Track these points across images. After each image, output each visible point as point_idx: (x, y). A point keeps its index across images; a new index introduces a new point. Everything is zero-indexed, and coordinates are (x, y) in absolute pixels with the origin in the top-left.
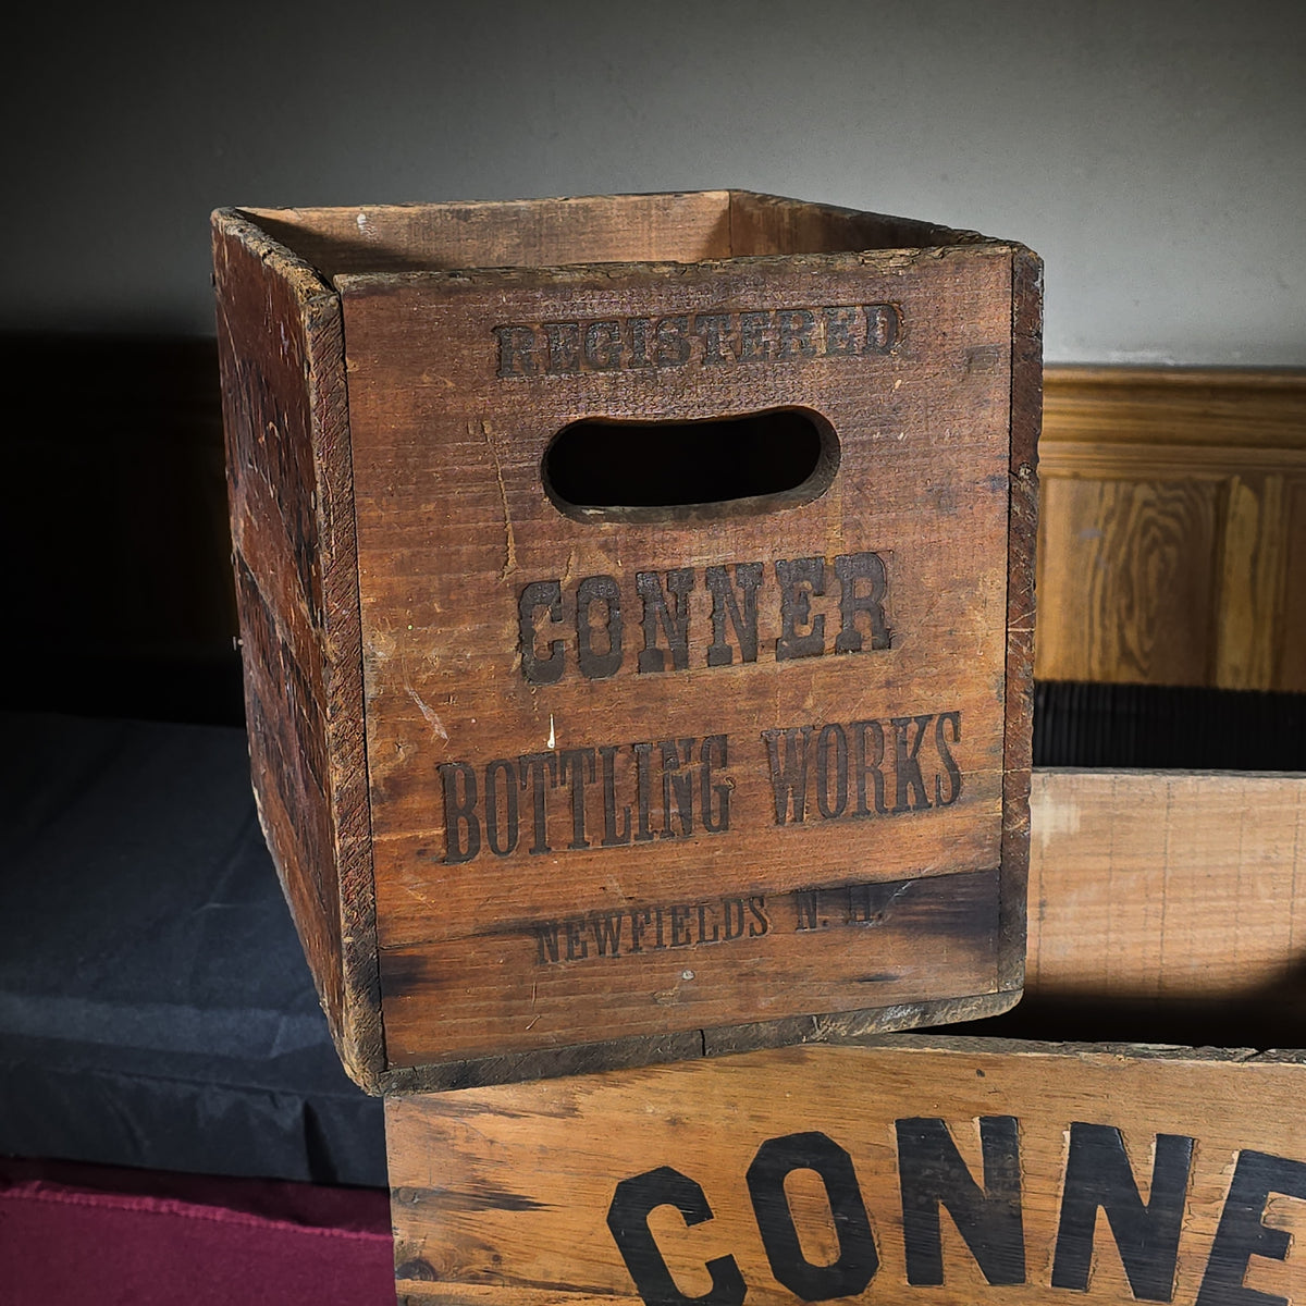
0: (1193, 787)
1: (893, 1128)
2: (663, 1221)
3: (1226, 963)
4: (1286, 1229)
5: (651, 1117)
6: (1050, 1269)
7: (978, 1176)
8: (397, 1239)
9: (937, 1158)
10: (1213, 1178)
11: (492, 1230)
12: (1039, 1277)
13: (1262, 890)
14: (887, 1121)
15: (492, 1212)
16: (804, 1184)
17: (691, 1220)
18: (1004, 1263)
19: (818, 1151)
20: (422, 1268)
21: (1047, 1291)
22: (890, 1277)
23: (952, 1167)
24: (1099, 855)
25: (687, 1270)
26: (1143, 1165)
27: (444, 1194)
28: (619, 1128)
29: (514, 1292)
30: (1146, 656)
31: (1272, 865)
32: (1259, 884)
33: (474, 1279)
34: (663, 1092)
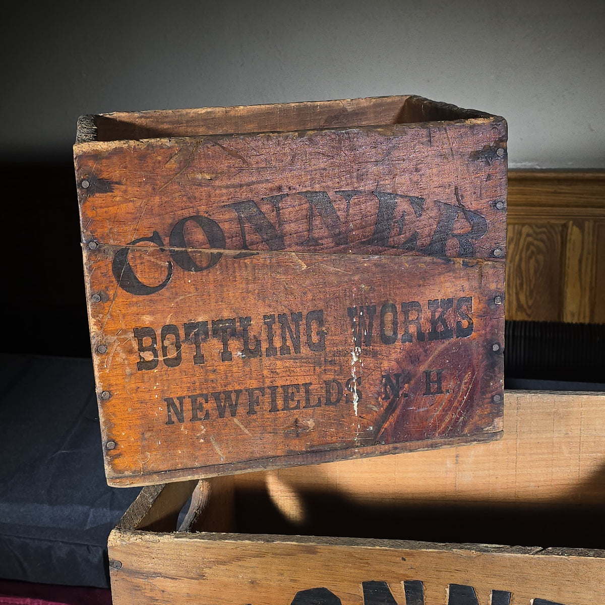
0: (529, 399)
1: (361, 586)
3: (548, 485)
5: (242, 580)
9: (383, 601)
13: (565, 450)
14: (358, 582)
19: (324, 597)
28: (226, 586)
30: (530, 307)
31: (569, 437)
32: (563, 447)
34: (247, 568)
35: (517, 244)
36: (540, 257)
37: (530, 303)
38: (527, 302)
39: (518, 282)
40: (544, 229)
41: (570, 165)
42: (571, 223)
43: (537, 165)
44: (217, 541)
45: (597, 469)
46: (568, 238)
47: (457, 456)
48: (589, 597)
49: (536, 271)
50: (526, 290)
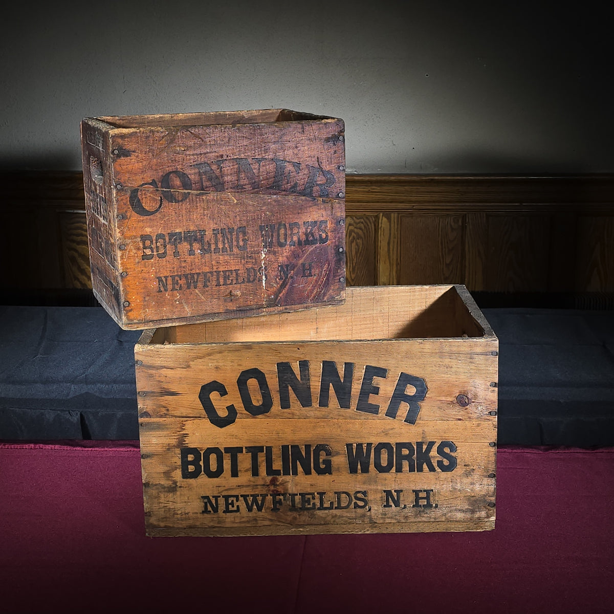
1: (276, 365)
2: (214, 396)
4: (378, 386)
5: (211, 367)
6: (318, 402)
7: (299, 377)
8: (139, 407)
9: (288, 373)
10: (359, 374)
11: (167, 402)
12: (316, 404)
13: (380, 321)
14: (274, 364)
15: (166, 397)
16: (252, 383)
17: (222, 395)
18: (306, 401)
19: (256, 373)
20: (146, 414)
21: (318, 408)
22: (276, 407)
23: (292, 375)
24: (333, 312)
25: (221, 410)
26: (341, 371)
27: (152, 392)
28: (201, 370)
29: (173, 419)
31: (382, 313)
32: (379, 319)
33: (161, 416)
34: (214, 360)
36: (360, 241)
37: (353, 276)
38: (351, 277)
40: (362, 220)
41: (379, 171)
42: (381, 214)
43: (355, 171)
44: (198, 346)
45: (399, 332)
46: (380, 226)
47: (317, 329)
48: (393, 363)
49: (356, 253)
50: (350, 266)
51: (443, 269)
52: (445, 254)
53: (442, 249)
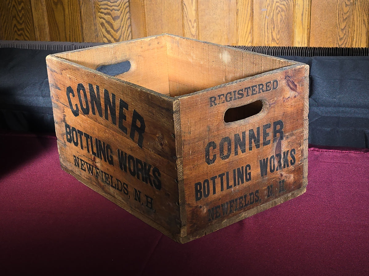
30: (278, 39)
35: (271, 7)
36: (283, 13)
37: (278, 37)
39: (272, 27)
46: (296, 3)
49: (281, 21)
50: (276, 30)
51: (339, 32)
52: (341, 22)
53: (339, 19)
